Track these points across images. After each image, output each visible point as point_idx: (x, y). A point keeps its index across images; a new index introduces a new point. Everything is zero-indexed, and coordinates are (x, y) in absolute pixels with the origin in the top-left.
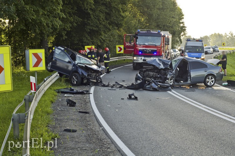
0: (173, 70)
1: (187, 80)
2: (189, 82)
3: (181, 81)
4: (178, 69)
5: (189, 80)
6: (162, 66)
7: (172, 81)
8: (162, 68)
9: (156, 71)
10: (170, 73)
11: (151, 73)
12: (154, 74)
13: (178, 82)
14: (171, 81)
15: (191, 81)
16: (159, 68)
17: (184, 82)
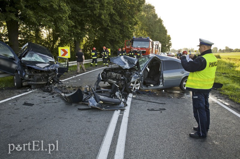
0: (140, 71)
1: (158, 84)
2: (161, 86)
3: (151, 84)
4: (148, 69)
5: (161, 83)
6: (127, 66)
7: (139, 84)
8: (127, 68)
9: (120, 71)
10: (136, 75)
11: (114, 74)
12: (116, 75)
13: (147, 86)
14: (137, 85)
15: (163, 85)
16: (124, 68)
17: (154, 85)
